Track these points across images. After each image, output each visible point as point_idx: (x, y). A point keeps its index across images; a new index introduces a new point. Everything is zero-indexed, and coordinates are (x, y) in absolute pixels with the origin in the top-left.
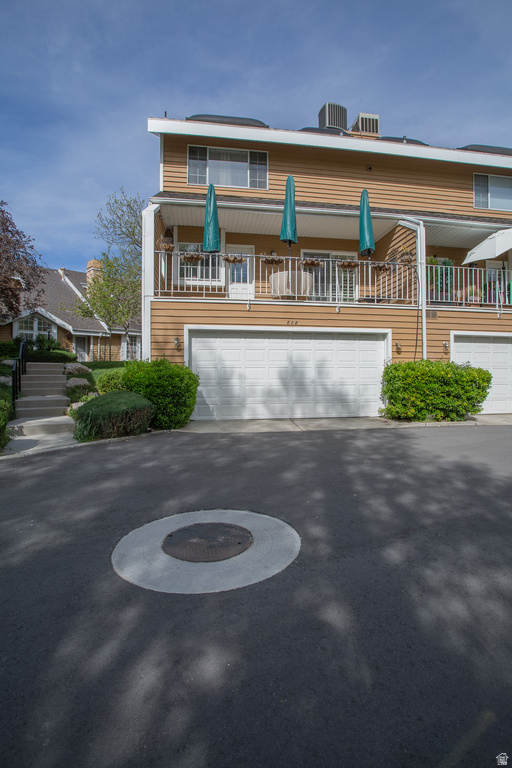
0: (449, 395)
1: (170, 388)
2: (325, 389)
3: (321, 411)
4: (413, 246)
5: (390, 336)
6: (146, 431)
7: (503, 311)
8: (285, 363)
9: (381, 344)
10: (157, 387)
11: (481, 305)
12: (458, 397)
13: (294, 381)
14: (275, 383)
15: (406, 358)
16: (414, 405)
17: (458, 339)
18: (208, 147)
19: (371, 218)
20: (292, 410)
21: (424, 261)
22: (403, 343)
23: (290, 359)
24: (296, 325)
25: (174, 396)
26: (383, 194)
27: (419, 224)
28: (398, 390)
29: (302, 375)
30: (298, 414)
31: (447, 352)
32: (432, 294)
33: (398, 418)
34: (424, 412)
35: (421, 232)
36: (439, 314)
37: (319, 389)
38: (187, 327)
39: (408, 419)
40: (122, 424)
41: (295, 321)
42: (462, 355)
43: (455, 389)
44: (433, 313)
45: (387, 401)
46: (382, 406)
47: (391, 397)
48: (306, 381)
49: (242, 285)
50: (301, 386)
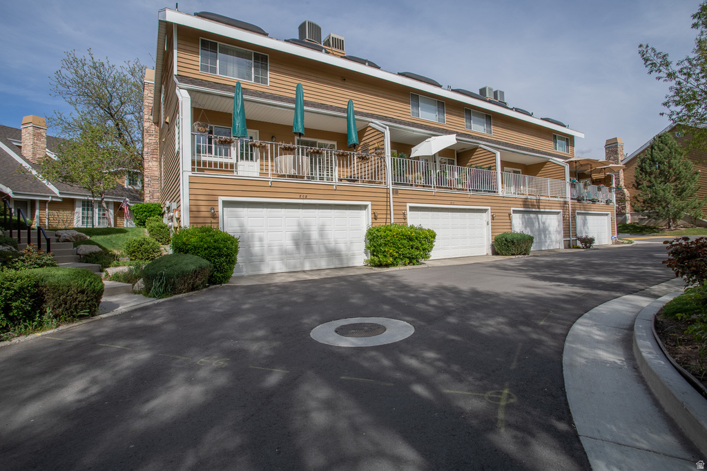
0: (412, 248)
1: (225, 249)
2: (326, 248)
3: (323, 264)
4: (382, 143)
5: (370, 207)
6: (206, 287)
7: (436, 190)
8: (295, 228)
9: (363, 212)
10: (215, 249)
11: (424, 186)
12: (417, 248)
13: (302, 241)
14: (289, 244)
15: (381, 223)
16: (392, 256)
17: (412, 209)
18: (219, 43)
19: (355, 120)
20: (302, 264)
21: (390, 155)
22: (379, 212)
23: (299, 225)
24: (306, 198)
25: (227, 256)
26: (364, 102)
27: (386, 128)
28: (380, 245)
29: (309, 237)
30: (307, 267)
31: (405, 218)
32: (395, 177)
33: (380, 265)
34: (398, 260)
35: (387, 133)
36: (400, 192)
37: (323, 249)
38: (221, 199)
39: (387, 266)
40: (192, 281)
41: (305, 195)
42: (416, 220)
43: (416, 243)
44: (395, 192)
45: (369, 254)
46: (366, 258)
47: (374, 251)
48: (313, 241)
49: (250, 163)
50: (308, 246)
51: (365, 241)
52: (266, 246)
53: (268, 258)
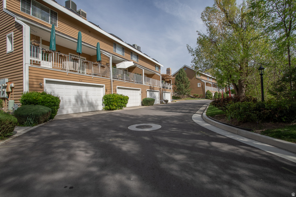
0: (122, 103)
3: (87, 110)
5: (105, 86)
7: (126, 82)
8: (76, 94)
9: (102, 89)
11: (122, 80)
12: (123, 103)
13: (79, 99)
14: (73, 101)
15: (108, 93)
16: (115, 106)
17: (119, 88)
20: (79, 109)
21: (111, 66)
23: (78, 93)
24: (82, 82)
27: (110, 56)
30: (81, 111)
31: (116, 92)
32: (113, 75)
33: (110, 109)
35: (111, 58)
37: (87, 102)
38: (45, 79)
39: (113, 110)
41: (81, 80)
42: (120, 92)
44: (113, 81)
45: (104, 105)
46: (103, 107)
47: (107, 104)
48: (84, 100)
49: (47, 62)
50: (82, 101)
51: (102, 100)
52: (64, 102)
53: (65, 107)
